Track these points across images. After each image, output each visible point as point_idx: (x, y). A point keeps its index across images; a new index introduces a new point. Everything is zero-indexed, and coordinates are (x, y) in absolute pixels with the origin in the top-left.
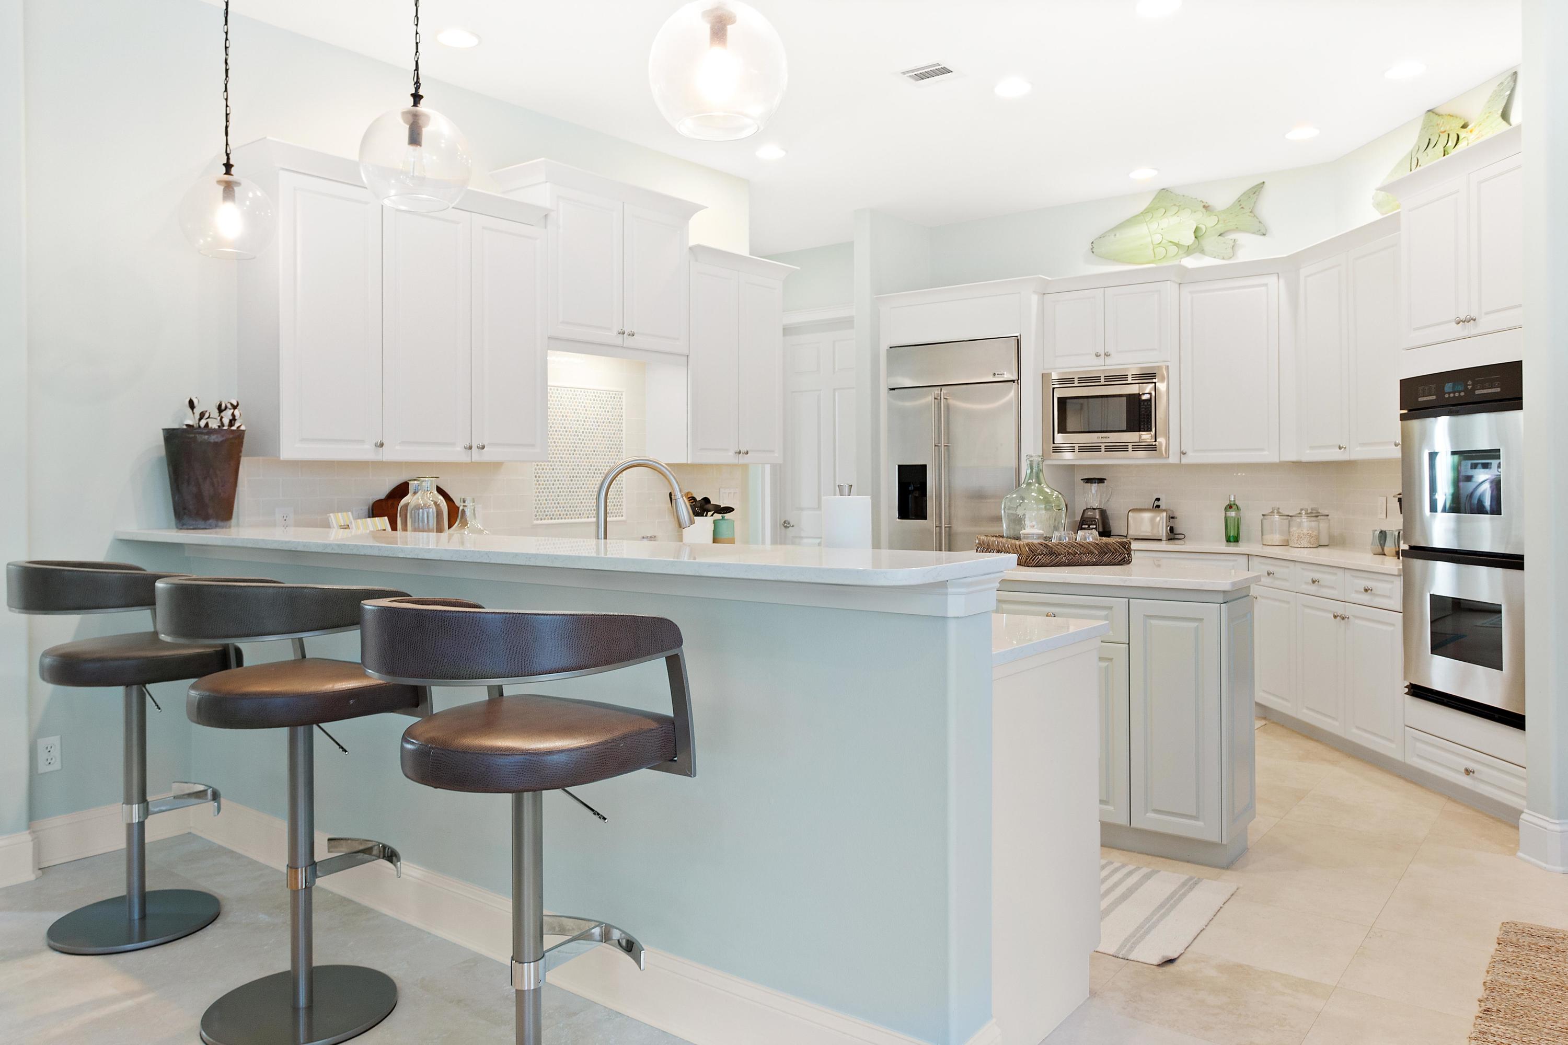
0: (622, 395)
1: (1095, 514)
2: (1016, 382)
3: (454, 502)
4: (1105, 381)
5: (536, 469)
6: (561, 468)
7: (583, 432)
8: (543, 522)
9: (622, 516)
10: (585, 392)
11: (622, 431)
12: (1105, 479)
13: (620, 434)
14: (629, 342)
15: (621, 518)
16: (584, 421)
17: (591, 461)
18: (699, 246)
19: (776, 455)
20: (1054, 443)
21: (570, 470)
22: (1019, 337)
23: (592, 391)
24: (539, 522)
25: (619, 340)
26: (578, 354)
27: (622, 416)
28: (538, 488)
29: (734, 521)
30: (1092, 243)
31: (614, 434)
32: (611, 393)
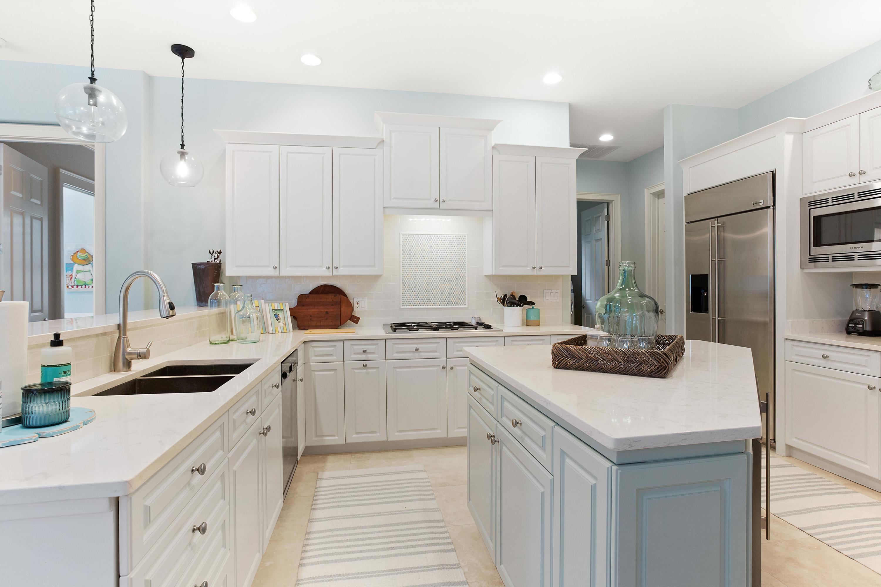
0: (465, 237)
1: (863, 315)
2: (772, 207)
3: (345, 295)
4: (858, 197)
5: (403, 279)
6: (421, 278)
7: (436, 259)
8: (408, 307)
9: (465, 305)
10: (437, 237)
11: (465, 257)
12: (879, 285)
13: (464, 259)
14: (443, 206)
15: (464, 306)
16: (437, 252)
17: (442, 274)
18: (496, 144)
19: (571, 269)
20: (810, 255)
21: (427, 279)
22: (774, 172)
23: (443, 236)
24: (405, 307)
25: (436, 205)
26: (433, 216)
27: (465, 249)
28: (404, 289)
29: (540, 310)
30: (870, 80)
31: (459, 259)
32: (457, 236)
